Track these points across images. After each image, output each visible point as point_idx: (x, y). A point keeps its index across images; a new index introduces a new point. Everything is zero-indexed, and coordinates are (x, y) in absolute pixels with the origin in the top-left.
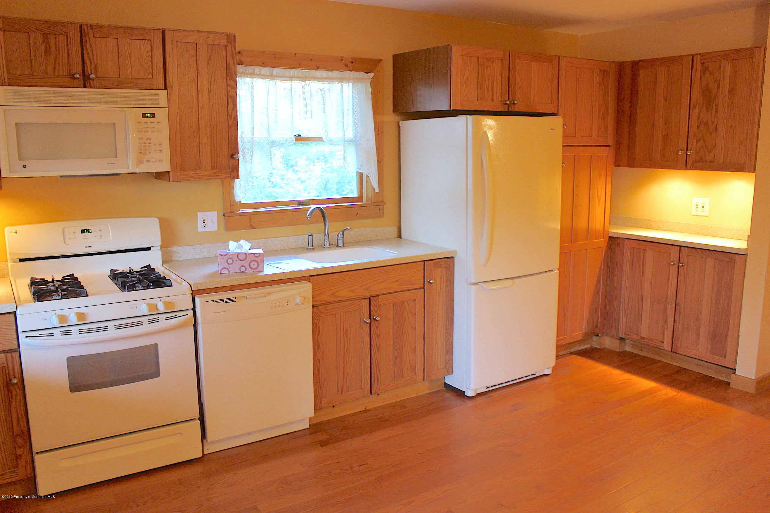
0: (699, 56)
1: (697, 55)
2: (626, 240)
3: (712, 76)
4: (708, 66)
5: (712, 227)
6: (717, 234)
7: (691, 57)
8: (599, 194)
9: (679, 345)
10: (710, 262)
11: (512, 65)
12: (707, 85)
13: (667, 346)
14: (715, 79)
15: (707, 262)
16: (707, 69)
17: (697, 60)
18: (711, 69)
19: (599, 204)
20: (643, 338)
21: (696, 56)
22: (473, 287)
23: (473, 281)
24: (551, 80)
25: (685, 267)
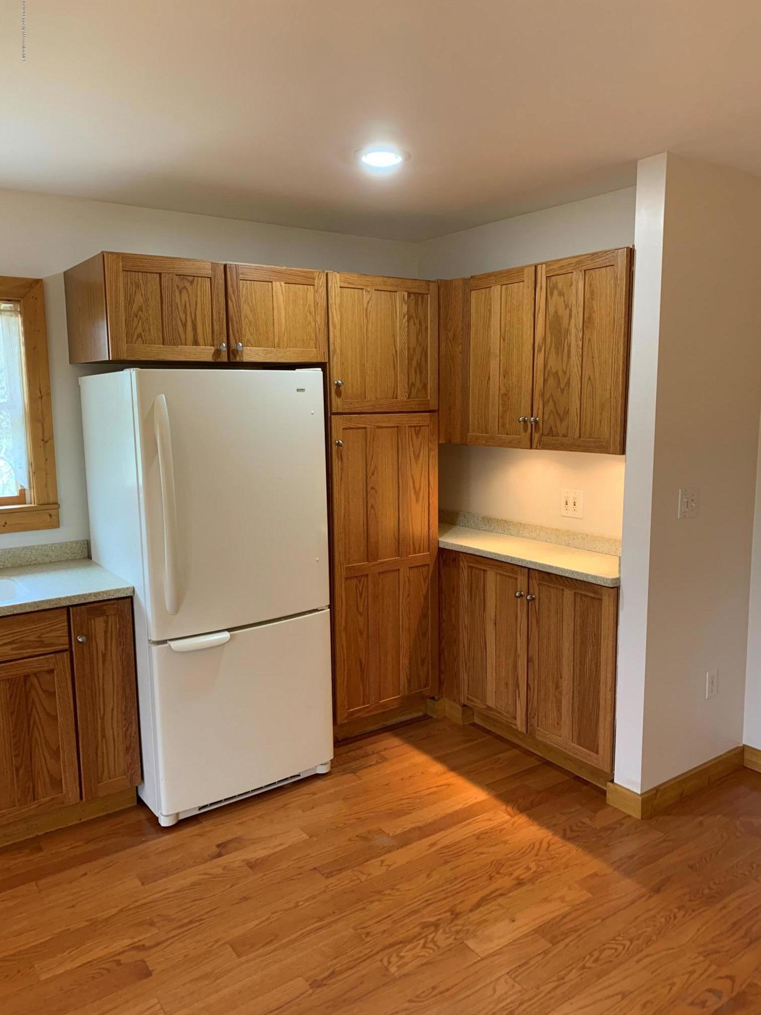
0: (544, 266)
1: (542, 264)
2: (461, 554)
3: (562, 297)
4: (557, 282)
5: (587, 535)
6: (595, 548)
7: (533, 268)
8: (417, 486)
9: (536, 724)
10: (568, 594)
11: (232, 286)
12: (556, 312)
13: (520, 724)
14: (566, 303)
15: (565, 595)
16: (555, 286)
17: (542, 272)
18: (560, 286)
19: (417, 500)
20: (489, 708)
21: (541, 266)
22: (155, 648)
23: (154, 639)
24: (312, 309)
25: (537, 601)
